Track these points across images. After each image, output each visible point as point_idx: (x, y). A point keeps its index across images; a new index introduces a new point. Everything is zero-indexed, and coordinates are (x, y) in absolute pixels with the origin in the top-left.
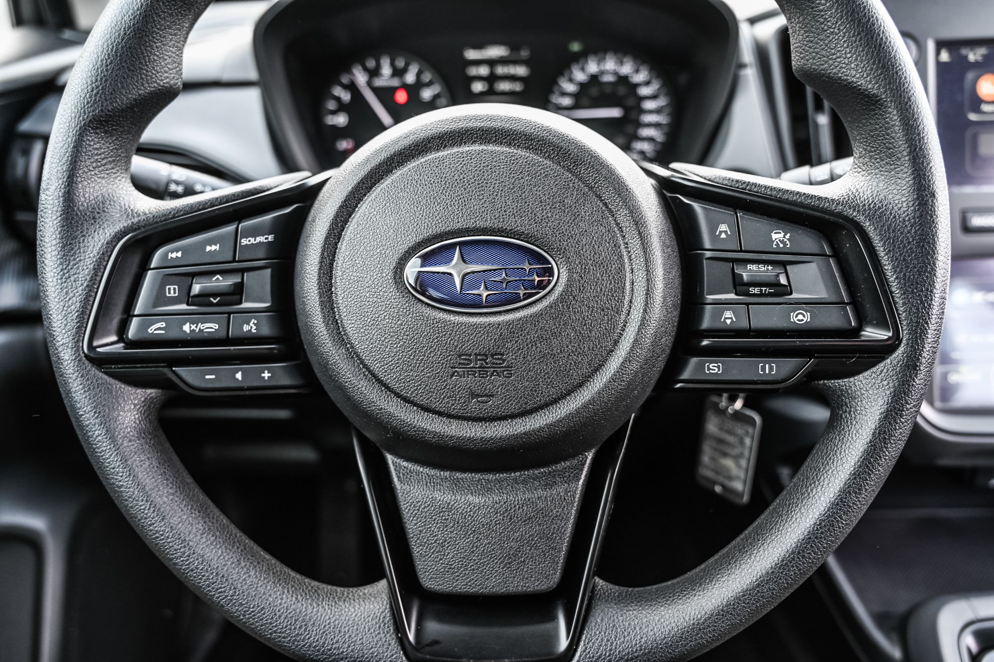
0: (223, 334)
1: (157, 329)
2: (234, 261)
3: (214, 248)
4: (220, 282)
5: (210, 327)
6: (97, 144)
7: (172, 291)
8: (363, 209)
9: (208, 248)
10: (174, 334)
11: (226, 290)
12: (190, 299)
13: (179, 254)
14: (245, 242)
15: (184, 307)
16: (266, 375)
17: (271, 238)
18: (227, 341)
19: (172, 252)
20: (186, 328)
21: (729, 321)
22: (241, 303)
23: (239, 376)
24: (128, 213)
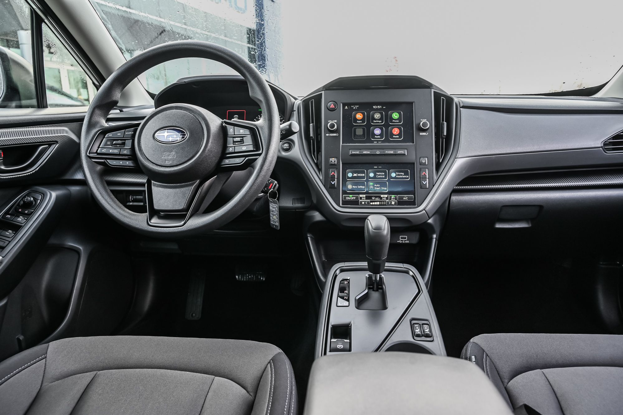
0: (119, 153)
1: (104, 151)
2: (124, 137)
3: (119, 134)
4: (120, 142)
5: (116, 151)
6: (97, 112)
7: (109, 143)
8: (149, 123)
9: (118, 134)
10: (107, 152)
11: (121, 143)
12: (112, 145)
13: (111, 135)
14: (126, 133)
15: (111, 147)
16: (127, 163)
17: (133, 133)
18: (119, 155)
19: (110, 135)
20: (111, 151)
21: (231, 150)
22: (124, 147)
23: (121, 163)
24: (102, 126)
